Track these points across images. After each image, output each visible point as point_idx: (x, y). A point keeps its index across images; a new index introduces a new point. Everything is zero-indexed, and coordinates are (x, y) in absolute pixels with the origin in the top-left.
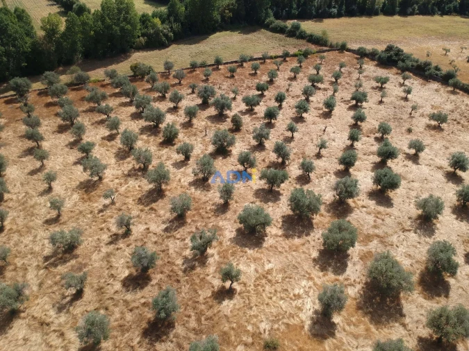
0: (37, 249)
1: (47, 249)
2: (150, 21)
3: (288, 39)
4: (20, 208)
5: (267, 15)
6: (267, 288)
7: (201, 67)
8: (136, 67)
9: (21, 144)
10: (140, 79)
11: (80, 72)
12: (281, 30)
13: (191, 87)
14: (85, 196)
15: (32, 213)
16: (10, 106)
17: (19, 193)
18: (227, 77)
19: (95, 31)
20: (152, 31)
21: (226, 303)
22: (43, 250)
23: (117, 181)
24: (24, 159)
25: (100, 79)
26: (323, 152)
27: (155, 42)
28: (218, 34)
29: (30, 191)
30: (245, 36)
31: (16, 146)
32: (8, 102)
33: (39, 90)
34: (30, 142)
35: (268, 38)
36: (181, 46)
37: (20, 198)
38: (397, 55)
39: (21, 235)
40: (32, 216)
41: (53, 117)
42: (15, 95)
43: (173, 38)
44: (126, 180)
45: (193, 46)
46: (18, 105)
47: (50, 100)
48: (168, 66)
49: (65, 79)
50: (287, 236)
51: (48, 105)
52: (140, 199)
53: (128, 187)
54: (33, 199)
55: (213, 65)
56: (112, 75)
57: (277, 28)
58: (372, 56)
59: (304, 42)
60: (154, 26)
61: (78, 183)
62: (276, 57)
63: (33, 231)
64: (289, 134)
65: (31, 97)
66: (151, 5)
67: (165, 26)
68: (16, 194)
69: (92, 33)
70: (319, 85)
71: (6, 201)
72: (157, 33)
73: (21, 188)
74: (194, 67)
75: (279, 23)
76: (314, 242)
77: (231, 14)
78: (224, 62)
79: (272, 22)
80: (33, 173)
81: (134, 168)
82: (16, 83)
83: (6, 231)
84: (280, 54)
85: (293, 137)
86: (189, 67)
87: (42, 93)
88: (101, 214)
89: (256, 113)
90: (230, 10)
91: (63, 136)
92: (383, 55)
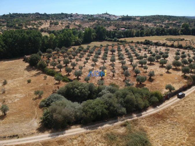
5: (105, 37)
8: (81, 47)
11: (66, 48)
12: (111, 41)
27: (77, 44)
35: (108, 42)
36: (84, 45)
38: (148, 42)
55: (100, 47)
57: (109, 40)
58: (142, 43)
67: (79, 39)
69: (63, 39)
72: (78, 41)
77: (95, 37)
92: (145, 42)
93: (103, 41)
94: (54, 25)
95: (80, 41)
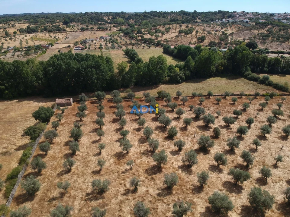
0: (84, 187)
1: (89, 189)
2: (173, 69)
3: (259, 85)
4: (82, 161)
5: (247, 70)
7: (198, 96)
8: (160, 93)
9: (92, 125)
10: (161, 99)
11: (131, 92)
12: (255, 80)
13: (190, 107)
14: (117, 161)
15: (87, 165)
16: (93, 105)
17: (84, 152)
18: (215, 104)
19: (143, 72)
20: (173, 74)
22: (87, 189)
23: (136, 156)
24: (91, 134)
25: (140, 97)
26: (279, 164)
27: (174, 80)
28: (212, 78)
29: (90, 152)
30: (230, 81)
31: (90, 126)
32: (92, 103)
33: (108, 99)
34: (97, 125)
35: (245, 83)
36: (188, 84)
37: (84, 155)
39: (78, 177)
40: (87, 167)
41: (112, 113)
42: (96, 100)
43: (184, 79)
44: (141, 156)
45: (196, 84)
46: (97, 105)
47: (112, 104)
48: (179, 94)
49: (122, 95)
51: (111, 107)
52: (147, 170)
53: (142, 161)
54: (90, 157)
55: (206, 96)
56: (147, 96)
57: (252, 78)
59: (271, 88)
60: (175, 72)
61: (115, 153)
62: (249, 95)
63: (85, 176)
64: (254, 146)
65: (104, 102)
66: (175, 60)
67: (181, 72)
68: (82, 152)
69: (142, 73)
70: (280, 117)
71: (77, 155)
72: (176, 76)
73: (86, 149)
74: (194, 96)
75: (255, 75)
77: (223, 68)
78: (214, 95)
79: (249, 74)
80: (94, 142)
81: (147, 149)
82: (98, 94)
83: (71, 173)
84: (253, 93)
85: (256, 149)
86: (191, 95)
87: (110, 101)
88: (123, 174)
89: (231, 129)
90: (222, 66)
91: (114, 125)
93: (236, 79)
94: (184, 34)
95: (181, 77)
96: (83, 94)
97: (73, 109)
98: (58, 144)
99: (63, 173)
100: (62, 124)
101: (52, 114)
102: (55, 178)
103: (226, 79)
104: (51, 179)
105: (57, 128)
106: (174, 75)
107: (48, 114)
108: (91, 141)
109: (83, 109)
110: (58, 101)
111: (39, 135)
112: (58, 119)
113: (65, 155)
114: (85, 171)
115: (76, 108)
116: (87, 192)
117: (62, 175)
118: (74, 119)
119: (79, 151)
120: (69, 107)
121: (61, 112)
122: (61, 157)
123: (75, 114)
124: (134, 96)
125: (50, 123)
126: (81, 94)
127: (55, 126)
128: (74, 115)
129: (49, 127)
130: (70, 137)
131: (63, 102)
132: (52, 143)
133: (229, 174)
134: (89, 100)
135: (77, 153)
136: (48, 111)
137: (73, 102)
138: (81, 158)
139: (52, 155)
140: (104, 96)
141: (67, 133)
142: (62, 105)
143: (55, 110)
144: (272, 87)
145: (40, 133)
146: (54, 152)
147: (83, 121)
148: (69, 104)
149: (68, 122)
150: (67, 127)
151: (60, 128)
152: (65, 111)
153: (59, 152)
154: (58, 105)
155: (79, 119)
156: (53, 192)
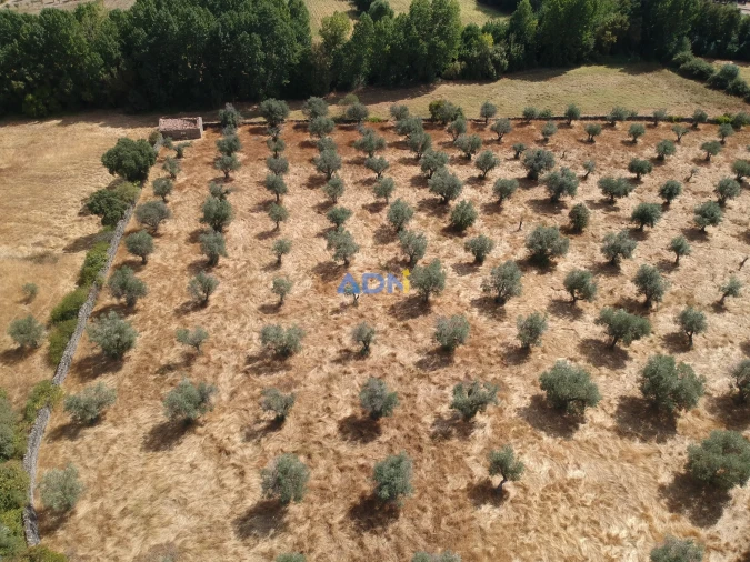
0: (242, 342)
1: (254, 346)
2: (476, 38)
3: (710, 91)
4: (235, 281)
5: (680, 47)
6: (563, 508)
7: (540, 119)
8: (437, 107)
9: (256, 193)
10: (439, 125)
11: (357, 104)
12: (700, 76)
13: (515, 148)
14: (320, 285)
15: (248, 291)
16: (255, 137)
17: (238, 260)
18: (582, 141)
19: (392, 46)
20: (476, 54)
21: (486, 508)
22: (248, 346)
23: (367, 272)
24: (255, 215)
25: (382, 118)
26: (730, 302)
27: (477, 72)
28: (583, 69)
29: (253, 261)
30: (631, 77)
31: (250, 195)
32: (253, 132)
33: (297, 121)
34: (269, 193)
35: (671, 86)
37: (238, 267)
39: (226, 319)
40: (246, 296)
41: (306, 163)
42: (265, 123)
43: (506, 68)
45: (536, 84)
46: (266, 138)
47: (307, 138)
48: (488, 112)
49: (334, 110)
50: (620, 433)
51: (305, 145)
52: (393, 307)
54: (254, 272)
55: (562, 118)
56: (399, 115)
57: (693, 70)
59: (739, 101)
60: (482, 45)
61: (316, 264)
62: (679, 120)
63: (243, 317)
64: (672, 257)
65: (285, 129)
66: (485, 12)
67: (498, 47)
68: (234, 260)
69: (388, 47)
71: (220, 267)
72: (483, 58)
73: (242, 253)
74: (529, 117)
75: (701, 63)
76: (670, 457)
78: (583, 116)
79: (685, 60)
80: (263, 236)
81: (396, 258)
82: (269, 107)
83: (208, 308)
84: (689, 115)
85: (676, 264)
86: (521, 116)
87: (300, 127)
88: (335, 316)
89: (617, 209)
90: (614, 32)
91: (313, 193)
93: (649, 71)
95: (496, 63)
96: (229, 107)
97: (204, 146)
98: (172, 237)
99: (189, 307)
100: (180, 188)
101: (151, 159)
102: (170, 319)
103: (621, 71)
104: (159, 320)
105: (168, 197)
106: (479, 57)
107: (141, 159)
108: (255, 232)
109: (229, 148)
110: (166, 124)
111: (123, 214)
112: (168, 174)
113: (191, 266)
114: (243, 306)
115: (214, 145)
116: (250, 354)
117: (187, 312)
118: (211, 174)
119: (226, 256)
120: (195, 141)
121: (174, 154)
122: (183, 271)
123: (211, 160)
124: (366, 115)
125: (149, 184)
126: (224, 107)
127: (162, 191)
128: (209, 163)
129: (145, 193)
130: (202, 221)
131: (179, 128)
132: (158, 236)
133: (597, 322)
134: (245, 124)
135: (222, 260)
136: (140, 151)
137: (205, 127)
138: (231, 275)
139: (160, 265)
140: (284, 113)
141: (193, 211)
142: (177, 135)
143: (159, 148)
144: (742, 99)
145: (125, 207)
146: (163, 258)
147: (232, 180)
148: (195, 134)
149: (195, 183)
150: (191, 195)
151: (174, 197)
152: (185, 152)
153: (175, 258)
154: (165, 134)
155: (222, 175)
156: (166, 351)
